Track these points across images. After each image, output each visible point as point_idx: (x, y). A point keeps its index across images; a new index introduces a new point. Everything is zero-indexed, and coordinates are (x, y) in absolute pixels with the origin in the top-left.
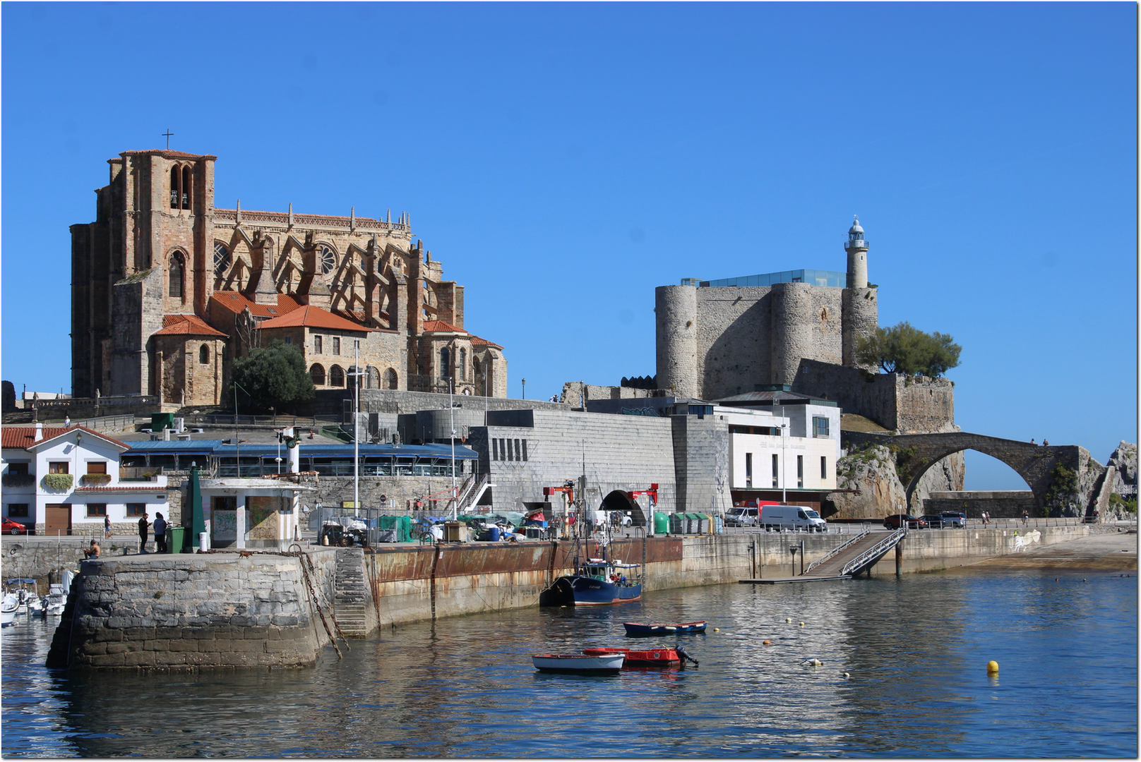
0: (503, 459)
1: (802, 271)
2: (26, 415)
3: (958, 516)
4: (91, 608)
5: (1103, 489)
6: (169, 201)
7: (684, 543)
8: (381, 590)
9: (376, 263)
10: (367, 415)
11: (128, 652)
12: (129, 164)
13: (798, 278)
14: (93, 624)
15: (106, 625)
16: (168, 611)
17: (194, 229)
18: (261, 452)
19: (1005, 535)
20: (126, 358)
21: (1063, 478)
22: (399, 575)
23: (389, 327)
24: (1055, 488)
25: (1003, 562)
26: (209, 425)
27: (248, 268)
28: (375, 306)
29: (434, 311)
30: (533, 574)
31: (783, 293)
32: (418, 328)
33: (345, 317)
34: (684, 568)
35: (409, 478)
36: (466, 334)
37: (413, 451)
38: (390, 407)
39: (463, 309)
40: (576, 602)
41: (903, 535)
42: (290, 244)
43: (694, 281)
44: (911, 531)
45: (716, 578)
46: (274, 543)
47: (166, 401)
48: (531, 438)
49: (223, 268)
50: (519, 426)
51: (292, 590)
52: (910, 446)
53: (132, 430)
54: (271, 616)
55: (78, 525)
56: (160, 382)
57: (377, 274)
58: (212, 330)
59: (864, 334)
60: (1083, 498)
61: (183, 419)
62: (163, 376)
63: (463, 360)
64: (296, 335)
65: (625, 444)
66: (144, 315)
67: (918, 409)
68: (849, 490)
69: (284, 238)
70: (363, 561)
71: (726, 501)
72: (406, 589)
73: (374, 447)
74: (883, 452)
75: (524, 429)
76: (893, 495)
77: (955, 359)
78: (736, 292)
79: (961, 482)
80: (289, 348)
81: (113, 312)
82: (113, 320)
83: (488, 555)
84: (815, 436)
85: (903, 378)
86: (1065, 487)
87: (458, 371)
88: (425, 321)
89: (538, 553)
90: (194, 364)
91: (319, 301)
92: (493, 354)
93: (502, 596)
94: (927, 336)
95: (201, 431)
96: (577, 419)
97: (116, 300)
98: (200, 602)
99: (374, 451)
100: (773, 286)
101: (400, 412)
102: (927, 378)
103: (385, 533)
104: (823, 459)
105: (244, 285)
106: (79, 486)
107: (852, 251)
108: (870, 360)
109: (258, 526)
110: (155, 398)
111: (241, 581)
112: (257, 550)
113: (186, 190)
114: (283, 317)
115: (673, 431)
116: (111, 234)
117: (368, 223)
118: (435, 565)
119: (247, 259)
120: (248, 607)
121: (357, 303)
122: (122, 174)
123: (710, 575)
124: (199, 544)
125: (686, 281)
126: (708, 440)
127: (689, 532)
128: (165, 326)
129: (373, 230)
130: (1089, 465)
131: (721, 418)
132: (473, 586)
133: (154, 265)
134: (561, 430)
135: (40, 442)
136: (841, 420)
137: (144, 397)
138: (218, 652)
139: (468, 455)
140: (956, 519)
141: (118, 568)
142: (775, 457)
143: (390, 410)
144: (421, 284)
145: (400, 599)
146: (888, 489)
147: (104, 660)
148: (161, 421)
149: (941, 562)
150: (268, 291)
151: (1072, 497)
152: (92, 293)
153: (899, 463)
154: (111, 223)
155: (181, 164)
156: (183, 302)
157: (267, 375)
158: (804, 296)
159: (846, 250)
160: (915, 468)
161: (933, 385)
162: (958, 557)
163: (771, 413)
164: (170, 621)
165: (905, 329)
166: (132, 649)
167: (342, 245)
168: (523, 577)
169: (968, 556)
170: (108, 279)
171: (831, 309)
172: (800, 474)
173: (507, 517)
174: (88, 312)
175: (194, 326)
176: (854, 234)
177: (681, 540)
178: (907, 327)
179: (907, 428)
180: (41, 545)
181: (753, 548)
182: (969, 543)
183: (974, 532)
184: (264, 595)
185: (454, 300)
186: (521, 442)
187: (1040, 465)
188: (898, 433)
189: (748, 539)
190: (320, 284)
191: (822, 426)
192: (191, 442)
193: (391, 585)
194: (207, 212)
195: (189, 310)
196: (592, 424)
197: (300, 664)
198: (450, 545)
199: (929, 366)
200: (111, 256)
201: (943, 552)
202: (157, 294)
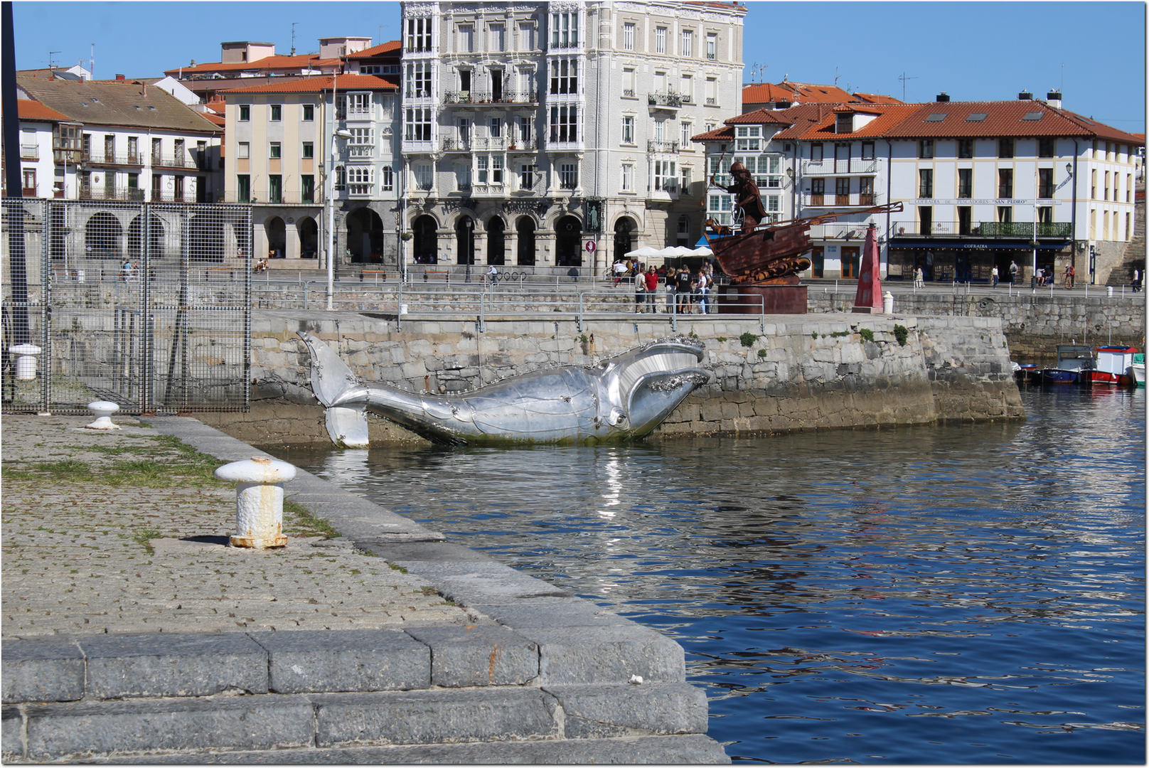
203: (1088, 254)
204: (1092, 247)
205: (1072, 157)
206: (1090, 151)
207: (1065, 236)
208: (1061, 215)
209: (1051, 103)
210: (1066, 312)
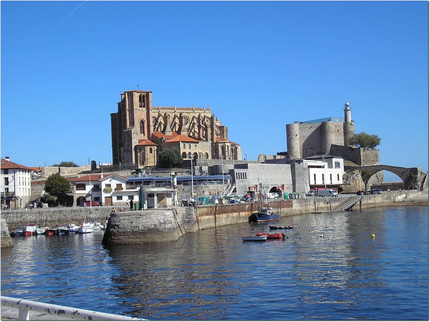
0: (239, 179)
1: (331, 118)
2: (100, 170)
3: (379, 190)
4: (113, 227)
5: (425, 180)
6: (139, 105)
7: (293, 202)
8: (199, 219)
9: (201, 121)
10: (199, 167)
11: (124, 239)
12: (126, 95)
13: (330, 120)
14: (114, 231)
15: (118, 231)
16: (135, 227)
17: (146, 113)
18: (167, 179)
19: (394, 196)
20: (128, 152)
21: (413, 178)
22: (205, 214)
23: (205, 140)
24: (410, 181)
25: (394, 204)
26: (152, 172)
27: (163, 124)
28: (201, 134)
29: (219, 135)
30: (246, 213)
31: (325, 125)
32: (214, 140)
33: (192, 138)
34: (293, 209)
35: (211, 185)
36: (229, 141)
37: (212, 177)
38: (206, 164)
39: (227, 134)
40: (258, 221)
41: (361, 197)
42: (175, 116)
43: (298, 122)
44: (364, 196)
45: (304, 212)
46: (166, 206)
47: (140, 165)
48: (248, 172)
49: (156, 124)
50: (244, 169)
51: (170, 220)
52: (365, 170)
53: (130, 174)
54: (164, 228)
55: (114, 203)
56: (138, 159)
57: (201, 124)
58: (153, 143)
59: (350, 136)
60: (419, 183)
61: (145, 170)
62: (139, 158)
63: (228, 149)
64: (177, 144)
65: (276, 173)
66: (132, 140)
67: (368, 158)
68: (347, 184)
69: (173, 115)
70: (194, 211)
71: (308, 189)
72: (207, 219)
73: (201, 176)
74: (357, 172)
75: (245, 169)
76: (361, 185)
77: (379, 142)
78: (311, 125)
79: (382, 180)
80: (175, 148)
81: (124, 139)
82: (124, 141)
83: (232, 207)
84: (336, 168)
85: (363, 149)
86: (414, 180)
87: (227, 152)
88: (216, 138)
89: (247, 207)
90: (148, 154)
91: (184, 133)
92: (237, 147)
93: (237, 219)
94: (370, 136)
95: (150, 173)
96: (261, 166)
97: (124, 135)
98: (144, 224)
99: (201, 178)
100: (322, 123)
101: (208, 166)
102: (370, 149)
103: (201, 202)
104: (338, 175)
105: (162, 129)
106: (114, 191)
107: (346, 111)
108: (352, 144)
109: (161, 202)
110: (137, 164)
111: (155, 218)
112: (161, 209)
113: (144, 102)
114: (174, 138)
115: (291, 168)
116: (122, 116)
117: (198, 109)
118: (215, 211)
119: (163, 122)
120: (157, 225)
121: (196, 133)
122: (125, 98)
123: (302, 211)
124: (143, 208)
125: (295, 122)
126: (302, 170)
127: (295, 199)
128: (139, 143)
129: (200, 111)
130: (421, 173)
131: (306, 163)
132: (228, 217)
133: (135, 125)
134: (257, 169)
135: (102, 179)
136: (344, 163)
137: (134, 164)
138: (150, 238)
139: (229, 178)
140: (379, 192)
141: (120, 215)
142: (323, 175)
143: (206, 165)
144: (215, 127)
145: (205, 221)
146: (359, 183)
147: (118, 241)
148: (138, 171)
149: (374, 205)
150: (169, 131)
151: (416, 183)
152: (117, 134)
153: (362, 175)
154: (122, 113)
155: (142, 94)
156: (144, 135)
157: (169, 156)
158: (331, 125)
159: (344, 110)
160: (367, 176)
161: (372, 151)
162: (380, 203)
163: (322, 161)
164: (136, 230)
165: (363, 134)
166: (125, 238)
167: (190, 116)
168: (243, 214)
169: (383, 203)
170: (122, 129)
171: (340, 129)
172: (331, 180)
173: (238, 196)
174: (117, 139)
175: (147, 142)
176: (347, 106)
177: (292, 201)
178: (364, 133)
179: (365, 164)
180: (103, 209)
181: (315, 203)
182: (383, 199)
183: (385, 195)
184: (162, 221)
185: (225, 131)
186: (244, 173)
187: (406, 174)
188: (362, 166)
189: (313, 200)
190: (184, 128)
191: (338, 165)
192: (147, 177)
193: (202, 217)
194: (150, 108)
195: (146, 138)
196: (266, 167)
197: (173, 241)
198: (220, 205)
199: (371, 145)
200: (123, 122)
201: (375, 202)
202: (136, 133)
203: (19, 200)
204: (20, 198)
205: (14, 174)
206: (18, 172)
207: (13, 195)
208: (11, 190)
209: (6, 160)
210: (15, 216)
